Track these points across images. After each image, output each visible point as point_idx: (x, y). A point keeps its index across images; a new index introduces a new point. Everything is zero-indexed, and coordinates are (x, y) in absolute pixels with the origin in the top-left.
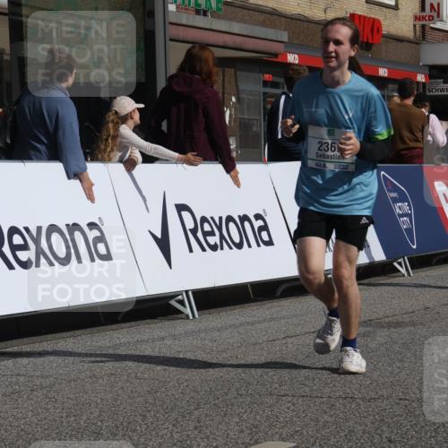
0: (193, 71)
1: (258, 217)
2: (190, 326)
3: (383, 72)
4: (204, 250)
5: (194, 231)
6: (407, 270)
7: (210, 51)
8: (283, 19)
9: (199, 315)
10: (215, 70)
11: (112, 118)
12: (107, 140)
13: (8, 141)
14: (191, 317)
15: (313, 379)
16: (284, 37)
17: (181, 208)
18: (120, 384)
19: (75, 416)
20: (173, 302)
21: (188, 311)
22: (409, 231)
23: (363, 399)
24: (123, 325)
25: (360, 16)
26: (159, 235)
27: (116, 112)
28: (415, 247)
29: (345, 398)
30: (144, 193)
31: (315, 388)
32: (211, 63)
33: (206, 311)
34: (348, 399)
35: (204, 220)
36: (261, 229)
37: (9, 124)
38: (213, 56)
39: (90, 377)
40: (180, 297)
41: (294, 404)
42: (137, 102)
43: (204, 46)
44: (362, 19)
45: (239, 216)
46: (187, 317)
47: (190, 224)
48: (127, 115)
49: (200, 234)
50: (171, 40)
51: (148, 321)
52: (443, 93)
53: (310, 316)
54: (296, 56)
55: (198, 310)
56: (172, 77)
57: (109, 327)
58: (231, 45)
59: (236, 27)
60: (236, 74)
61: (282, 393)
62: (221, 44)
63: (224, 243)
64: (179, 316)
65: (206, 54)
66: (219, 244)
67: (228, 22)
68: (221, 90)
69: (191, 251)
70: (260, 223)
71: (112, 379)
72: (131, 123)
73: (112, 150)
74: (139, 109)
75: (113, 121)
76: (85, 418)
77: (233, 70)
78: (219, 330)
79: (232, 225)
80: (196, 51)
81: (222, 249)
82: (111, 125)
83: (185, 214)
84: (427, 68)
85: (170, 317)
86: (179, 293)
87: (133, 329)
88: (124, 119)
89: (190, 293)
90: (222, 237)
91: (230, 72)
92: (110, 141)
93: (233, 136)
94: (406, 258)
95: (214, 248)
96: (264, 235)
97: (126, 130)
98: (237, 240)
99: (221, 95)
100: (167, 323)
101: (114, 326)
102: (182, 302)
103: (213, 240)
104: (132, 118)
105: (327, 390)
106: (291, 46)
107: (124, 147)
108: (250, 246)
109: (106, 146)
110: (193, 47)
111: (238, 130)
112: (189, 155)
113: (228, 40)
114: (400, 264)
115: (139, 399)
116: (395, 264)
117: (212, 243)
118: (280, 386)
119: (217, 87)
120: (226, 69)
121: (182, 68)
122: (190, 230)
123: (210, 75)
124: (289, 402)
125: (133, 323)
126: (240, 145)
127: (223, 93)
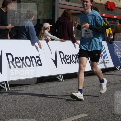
2: (62, 83)
3: (115, 17)
4: (66, 63)
5: (63, 59)
6: (120, 69)
9: (64, 81)
10: (71, 16)
11: (43, 28)
12: (41, 34)
13: (16, 34)
14: (62, 81)
17: (60, 52)
19: (31, 107)
20: (57, 77)
21: (61, 80)
23: (107, 103)
24: (44, 83)
25: (110, 2)
26: (54, 59)
27: (44, 27)
29: (102, 103)
30: (51, 49)
31: (94, 100)
33: (66, 80)
35: (66, 56)
37: (16, 30)
38: (71, 12)
40: (59, 76)
41: (88, 104)
42: (50, 24)
43: (69, 10)
44: (110, 3)
45: (76, 55)
46: (61, 81)
47: (62, 57)
48: (47, 28)
49: (65, 59)
50: (59, 8)
53: (93, 81)
55: (64, 79)
56: (59, 18)
57: (40, 84)
58: (75, 9)
59: (77, 5)
60: (76, 17)
61: (85, 101)
62: (73, 9)
63: (71, 62)
64: (59, 81)
65: (69, 12)
66: (70, 62)
67: (75, 4)
68: (72, 21)
69: (62, 64)
72: (48, 30)
74: (50, 26)
75: (43, 29)
76: (33, 107)
78: (69, 85)
79: (73, 57)
80: (66, 11)
81: (71, 63)
82: (42, 30)
83: (61, 54)
85: (56, 81)
86: (59, 75)
87: (47, 84)
89: (62, 75)
90: (71, 60)
91: (75, 17)
93: (75, 33)
94: (119, 66)
95: (68, 63)
97: (47, 32)
100: (56, 83)
101: (42, 83)
102: (60, 77)
103: (68, 61)
104: (48, 29)
105: (97, 101)
107: (46, 36)
108: (78, 63)
111: (76, 32)
114: (118, 68)
115: (48, 103)
116: (117, 68)
117: (68, 62)
119: (71, 21)
120: (74, 16)
121: (62, 15)
123: (70, 17)
124: (87, 104)
125: (47, 83)
126: (76, 36)
127: (73, 22)
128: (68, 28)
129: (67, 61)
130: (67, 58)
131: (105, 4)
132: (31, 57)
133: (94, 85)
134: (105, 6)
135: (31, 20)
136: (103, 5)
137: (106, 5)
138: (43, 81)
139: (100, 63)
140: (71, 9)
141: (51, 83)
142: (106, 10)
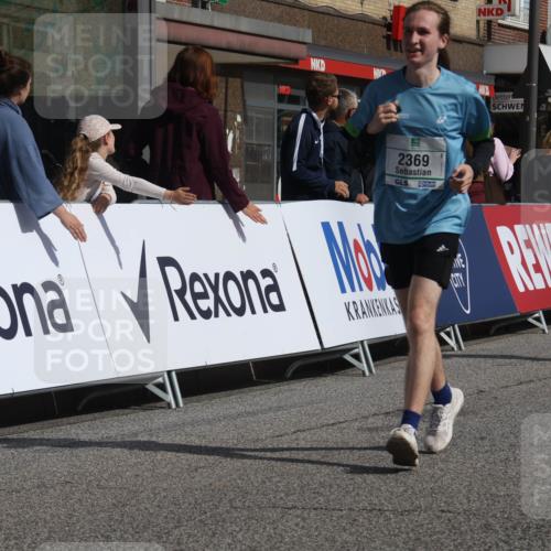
0: (185, 82)
1: (266, 273)
2: (172, 417)
4: (193, 317)
5: (181, 293)
6: (457, 341)
7: (208, 54)
8: (306, 13)
9: (185, 404)
10: (214, 79)
11: (80, 145)
12: (72, 174)
14: (174, 406)
15: (331, 486)
16: (308, 36)
17: (165, 262)
18: (77, 495)
19: (16, 538)
20: (151, 387)
21: (170, 398)
22: (462, 291)
23: (394, 511)
24: (83, 417)
27: (86, 138)
28: (468, 312)
29: (371, 511)
30: (117, 244)
31: (332, 497)
32: (209, 71)
33: (194, 398)
34: (375, 512)
35: (195, 277)
36: (270, 289)
39: (38, 487)
40: (160, 380)
41: (304, 519)
43: (200, 48)
45: (242, 272)
46: (169, 405)
47: (176, 284)
48: (99, 140)
49: (188, 297)
51: (117, 411)
52: (511, 110)
53: (329, 403)
54: (322, 62)
55: (183, 396)
57: (65, 420)
58: (237, 47)
59: (245, 24)
60: (242, 87)
61: (290, 504)
62: (224, 45)
63: (220, 308)
64: (158, 404)
65: (203, 59)
66: (213, 309)
67: (234, 17)
68: (223, 108)
69: (176, 319)
70: (269, 281)
71: (67, 488)
73: (78, 187)
74: (114, 132)
75: (81, 150)
76: (29, 540)
77: (238, 80)
78: (209, 422)
79: (231, 284)
80: (190, 55)
81: (217, 315)
82: (78, 155)
83: (171, 271)
84: (493, 77)
85: (146, 406)
86: (160, 375)
87: (97, 422)
88: (95, 146)
90: (218, 300)
91: (235, 82)
92: (76, 175)
93: (236, 166)
94: (456, 326)
95: (206, 315)
96: (274, 298)
97: (98, 160)
98: (237, 304)
99: (221, 113)
100: (142, 414)
101: (72, 419)
102: (162, 387)
103: (205, 304)
104: (106, 144)
105: (349, 500)
106: (316, 48)
107: (95, 183)
108: (253, 312)
109: (71, 182)
110: (186, 50)
111: (242, 159)
112: (180, 191)
113: (234, 40)
114: (448, 334)
115: (102, 515)
116: (443, 334)
117: (204, 308)
118: (287, 495)
119: (218, 103)
120: (230, 79)
122: (176, 291)
123: (207, 87)
124: (297, 516)
125: (96, 415)
126: (246, 180)
127: (226, 111)
128: (202, 141)
129: (200, 302)
130: (202, 290)
131: (385, 18)
132: (14, 286)
133: (333, 424)
134: (384, 31)
135: (15, 100)
136: (374, 22)
137: (389, 27)
138: (80, 408)
139: (364, 313)
140: (219, 45)
141: (118, 415)
142: (389, 48)
